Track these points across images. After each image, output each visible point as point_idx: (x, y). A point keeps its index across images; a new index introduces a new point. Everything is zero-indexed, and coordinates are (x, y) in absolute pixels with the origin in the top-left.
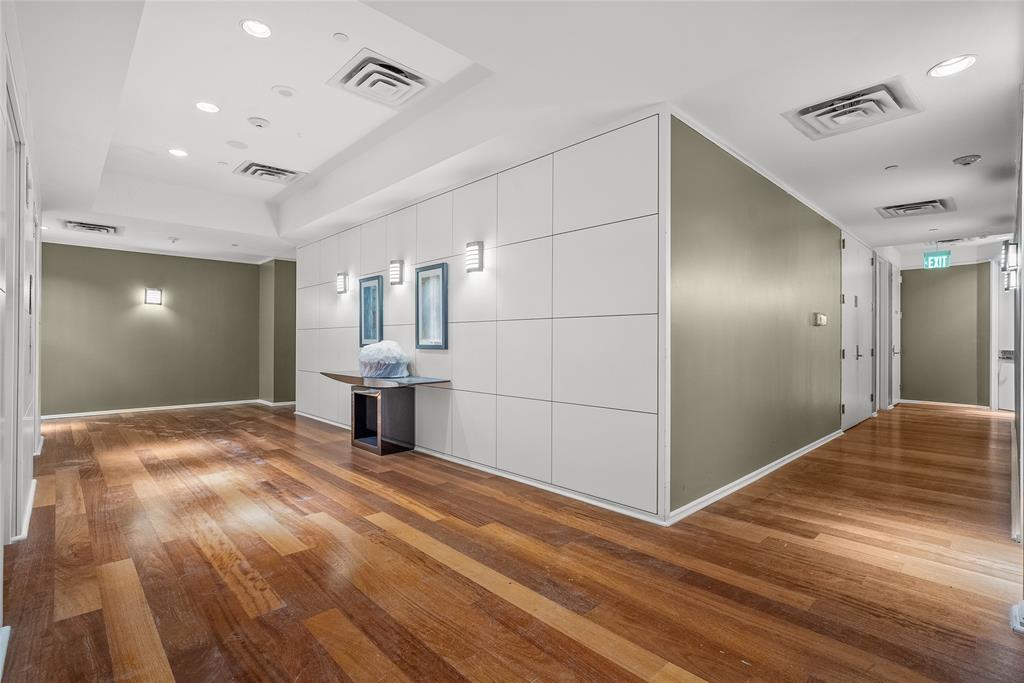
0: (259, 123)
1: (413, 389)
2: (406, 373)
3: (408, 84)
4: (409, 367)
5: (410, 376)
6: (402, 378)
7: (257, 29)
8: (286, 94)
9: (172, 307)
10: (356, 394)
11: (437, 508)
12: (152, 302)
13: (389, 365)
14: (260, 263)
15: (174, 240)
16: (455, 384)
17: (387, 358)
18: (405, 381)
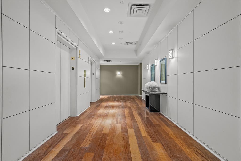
0: (121, 32)
1: (160, 95)
2: (157, 90)
3: (145, 8)
4: (159, 88)
5: (159, 91)
6: (156, 92)
7: (107, 10)
8: (121, 23)
9: (123, 75)
10: (146, 95)
11: (148, 132)
12: (119, 74)
13: (152, 88)
14: (138, 64)
15: (120, 61)
16: (168, 95)
17: (151, 86)
18: (157, 93)
